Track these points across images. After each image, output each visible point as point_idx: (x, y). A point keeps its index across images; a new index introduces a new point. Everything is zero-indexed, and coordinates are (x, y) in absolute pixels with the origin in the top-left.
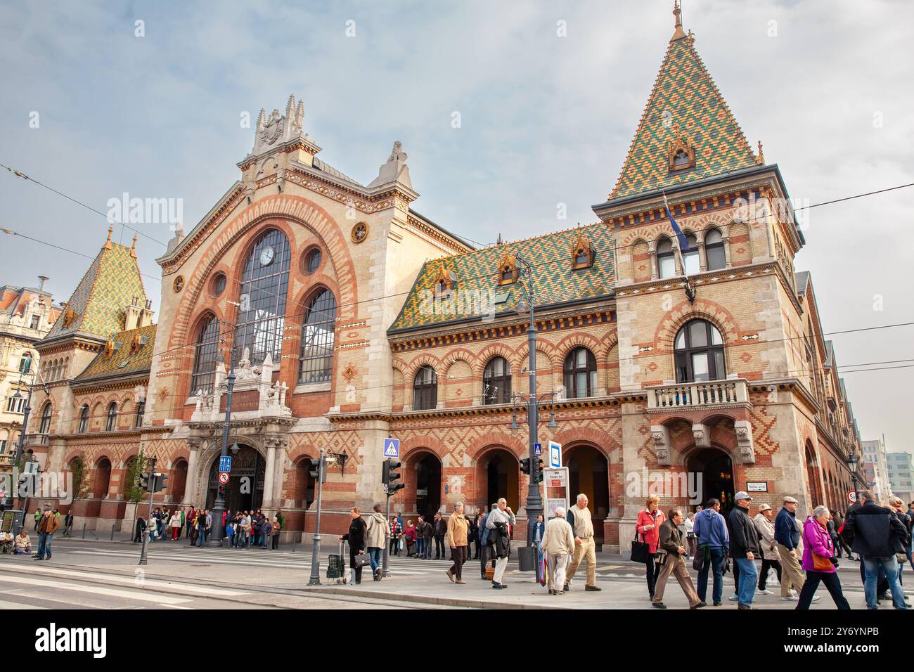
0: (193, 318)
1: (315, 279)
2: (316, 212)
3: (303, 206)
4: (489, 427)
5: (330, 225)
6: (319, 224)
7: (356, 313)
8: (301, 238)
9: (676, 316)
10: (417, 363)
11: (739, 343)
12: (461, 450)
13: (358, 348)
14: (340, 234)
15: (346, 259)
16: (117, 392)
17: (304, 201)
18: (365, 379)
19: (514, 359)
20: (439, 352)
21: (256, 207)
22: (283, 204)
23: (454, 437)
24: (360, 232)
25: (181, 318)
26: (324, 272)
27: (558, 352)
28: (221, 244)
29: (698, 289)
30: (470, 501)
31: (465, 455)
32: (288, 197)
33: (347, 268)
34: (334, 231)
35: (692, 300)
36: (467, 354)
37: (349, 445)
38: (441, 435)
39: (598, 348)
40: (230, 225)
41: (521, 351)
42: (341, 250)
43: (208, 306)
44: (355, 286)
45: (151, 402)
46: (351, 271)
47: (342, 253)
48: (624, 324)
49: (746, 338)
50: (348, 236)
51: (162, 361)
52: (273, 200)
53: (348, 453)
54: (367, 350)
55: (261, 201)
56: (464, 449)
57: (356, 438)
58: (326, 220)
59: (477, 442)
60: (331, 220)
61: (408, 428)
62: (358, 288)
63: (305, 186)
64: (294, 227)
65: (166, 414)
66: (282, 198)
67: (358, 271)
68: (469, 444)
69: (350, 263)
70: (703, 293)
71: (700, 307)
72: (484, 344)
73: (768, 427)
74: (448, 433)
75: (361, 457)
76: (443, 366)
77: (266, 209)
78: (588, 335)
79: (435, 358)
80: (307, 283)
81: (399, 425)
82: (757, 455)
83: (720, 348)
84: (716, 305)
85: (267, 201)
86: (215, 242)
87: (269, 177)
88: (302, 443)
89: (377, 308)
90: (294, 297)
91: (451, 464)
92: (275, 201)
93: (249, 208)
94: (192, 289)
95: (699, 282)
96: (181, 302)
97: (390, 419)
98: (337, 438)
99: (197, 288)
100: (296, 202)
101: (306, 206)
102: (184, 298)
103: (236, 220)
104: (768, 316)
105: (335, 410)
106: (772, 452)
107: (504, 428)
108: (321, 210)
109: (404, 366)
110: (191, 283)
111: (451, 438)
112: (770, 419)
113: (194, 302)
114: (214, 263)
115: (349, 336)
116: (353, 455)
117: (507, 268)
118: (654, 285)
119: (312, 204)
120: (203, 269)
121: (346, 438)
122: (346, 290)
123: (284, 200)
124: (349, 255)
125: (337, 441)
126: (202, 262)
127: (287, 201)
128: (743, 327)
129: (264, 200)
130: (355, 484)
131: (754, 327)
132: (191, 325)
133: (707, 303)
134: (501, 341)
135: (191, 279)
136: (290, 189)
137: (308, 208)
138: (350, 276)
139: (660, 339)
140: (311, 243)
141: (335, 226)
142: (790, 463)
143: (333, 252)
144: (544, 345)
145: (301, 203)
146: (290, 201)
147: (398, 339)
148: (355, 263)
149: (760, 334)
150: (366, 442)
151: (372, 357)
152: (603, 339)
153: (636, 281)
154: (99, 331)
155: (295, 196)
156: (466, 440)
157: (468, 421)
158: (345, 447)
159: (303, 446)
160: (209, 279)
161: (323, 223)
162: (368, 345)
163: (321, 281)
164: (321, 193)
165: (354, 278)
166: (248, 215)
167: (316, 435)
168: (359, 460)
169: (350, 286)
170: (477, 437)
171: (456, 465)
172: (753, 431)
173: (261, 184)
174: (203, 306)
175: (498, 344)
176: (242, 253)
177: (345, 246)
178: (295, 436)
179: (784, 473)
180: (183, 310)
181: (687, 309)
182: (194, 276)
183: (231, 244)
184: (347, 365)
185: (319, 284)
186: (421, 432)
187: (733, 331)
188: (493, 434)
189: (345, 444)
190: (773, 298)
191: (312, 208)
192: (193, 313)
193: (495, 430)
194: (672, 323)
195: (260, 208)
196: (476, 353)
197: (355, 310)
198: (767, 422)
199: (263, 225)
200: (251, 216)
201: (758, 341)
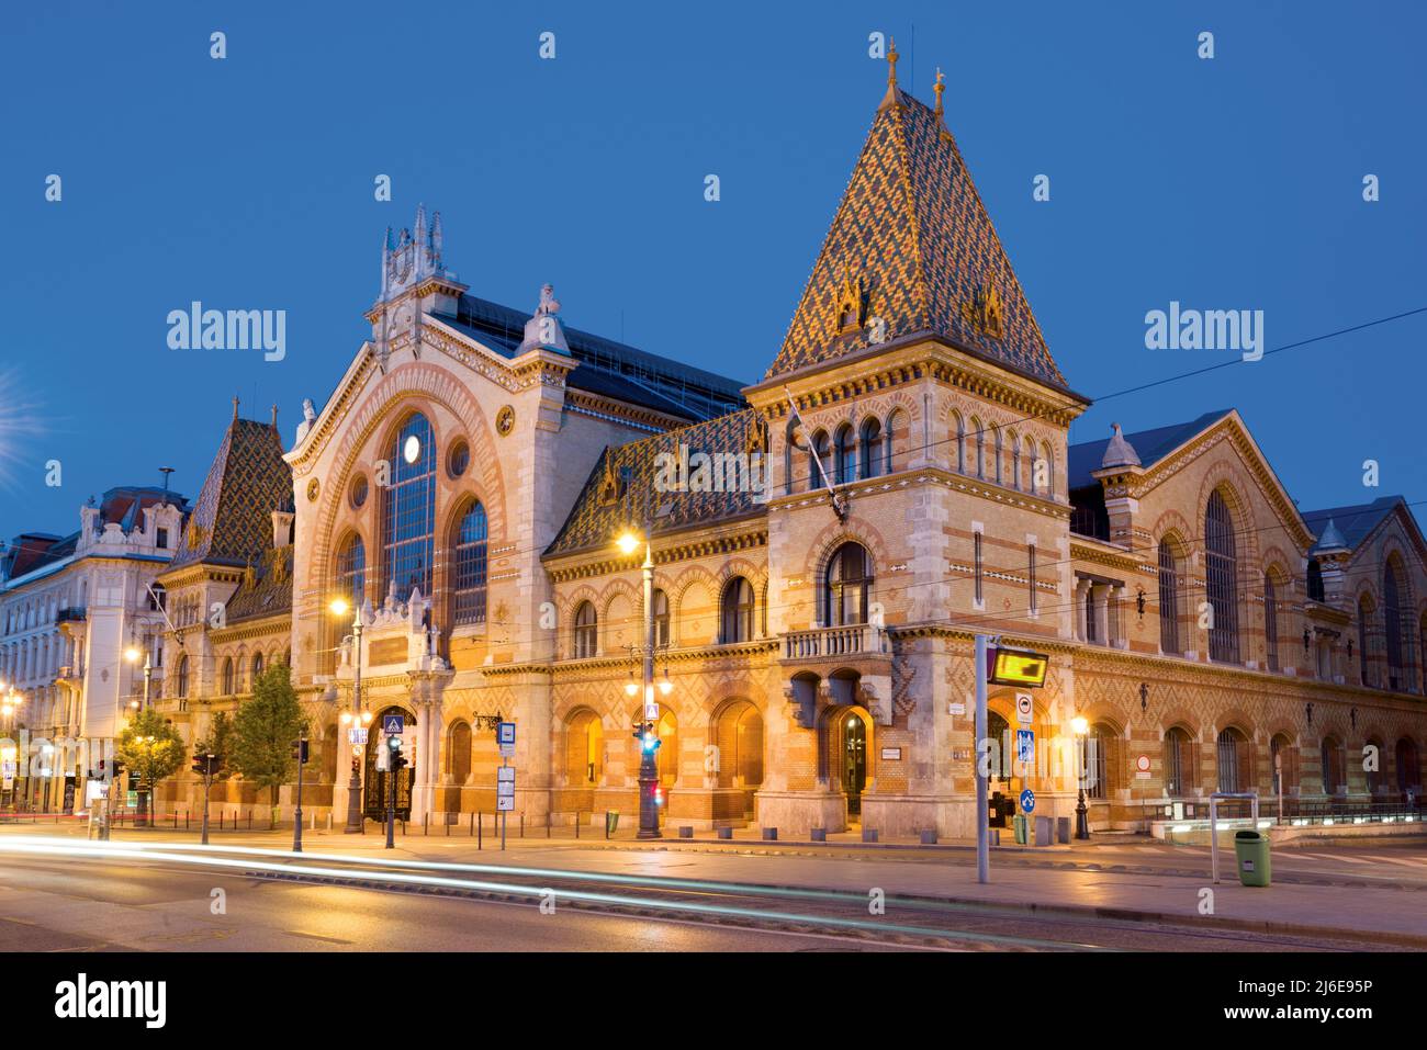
0: (334, 540)
1: (463, 486)
2: (458, 389)
3: (443, 380)
5: (474, 409)
6: (462, 407)
7: (505, 533)
8: (445, 428)
9: (827, 539)
10: (577, 597)
11: (888, 574)
12: (621, 709)
13: (510, 579)
14: (485, 422)
15: (492, 460)
16: (262, 638)
17: (444, 372)
19: (672, 595)
20: (598, 584)
21: (392, 379)
22: (421, 376)
23: (614, 692)
24: (506, 420)
25: (320, 538)
26: (472, 476)
27: (716, 584)
28: (357, 433)
29: (852, 503)
30: (631, 771)
31: (625, 715)
32: (426, 367)
33: (493, 471)
34: (478, 419)
35: (843, 518)
36: (626, 587)
37: (504, 705)
38: (601, 690)
40: (364, 407)
41: (682, 583)
42: (486, 445)
43: (350, 521)
44: (503, 497)
45: (296, 652)
46: (499, 474)
47: (488, 449)
48: (776, 550)
49: (894, 568)
50: (493, 426)
51: (304, 597)
52: (409, 371)
53: (502, 714)
54: (519, 582)
55: (396, 371)
56: (624, 707)
57: (510, 696)
58: (469, 401)
60: (474, 402)
61: (568, 681)
62: (507, 499)
63: (445, 351)
64: (438, 409)
65: (314, 669)
66: (419, 368)
67: (506, 476)
68: (628, 701)
69: (497, 463)
70: (856, 508)
71: (851, 528)
73: (908, 680)
74: (607, 687)
76: (602, 602)
77: (403, 382)
78: (747, 562)
79: (594, 591)
80: (455, 490)
81: (559, 678)
82: (894, 716)
84: (868, 524)
85: (403, 373)
86: (349, 431)
87: (402, 336)
88: (457, 703)
90: (442, 509)
91: (611, 726)
92: (412, 373)
93: (384, 381)
94: (329, 498)
95: (852, 494)
96: (318, 516)
97: (548, 671)
99: (335, 496)
100: (435, 373)
101: (447, 380)
102: (321, 511)
103: (370, 399)
104: (918, 541)
105: (489, 661)
106: (908, 713)
108: (462, 386)
109: (563, 602)
110: (327, 490)
111: (612, 695)
112: (911, 671)
113: (333, 516)
114: (351, 461)
115: (499, 564)
116: (507, 717)
118: (806, 498)
119: (453, 378)
120: (339, 470)
122: (494, 502)
123: (422, 372)
124: (495, 454)
125: (491, 700)
126: (336, 459)
127: (425, 373)
128: (892, 555)
129: (398, 370)
131: (904, 555)
132: (332, 548)
133: (860, 522)
135: (327, 482)
137: (449, 383)
138: (497, 483)
139: (809, 569)
140: (457, 434)
141: (479, 411)
142: (925, 725)
143: (480, 447)
144: (703, 574)
145: (440, 376)
146: (429, 372)
148: (502, 464)
149: (909, 563)
151: (523, 592)
152: (762, 567)
153: (789, 492)
154: (236, 553)
155: (433, 365)
158: (498, 708)
159: (458, 707)
160: (347, 483)
161: (466, 406)
162: (519, 576)
163: (469, 490)
164: (464, 361)
165: (502, 486)
166: (383, 392)
167: (471, 693)
169: (497, 496)
171: (616, 728)
172: (893, 686)
173: (395, 346)
174: (344, 521)
175: (657, 574)
176: (382, 447)
177: (491, 439)
179: (917, 737)
180: (322, 528)
181: (838, 530)
182: (329, 479)
183: (368, 433)
184: (498, 603)
185: (466, 493)
186: (582, 687)
187: (883, 559)
190: (924, 516)
191: (453, 384)
192: (334, 532)
194: (823, 549)
195: (396, 382)
197: (504, 529)
198: (907, 676)
199: (402, 405)
200: (387, 394)
201: (906, 573)
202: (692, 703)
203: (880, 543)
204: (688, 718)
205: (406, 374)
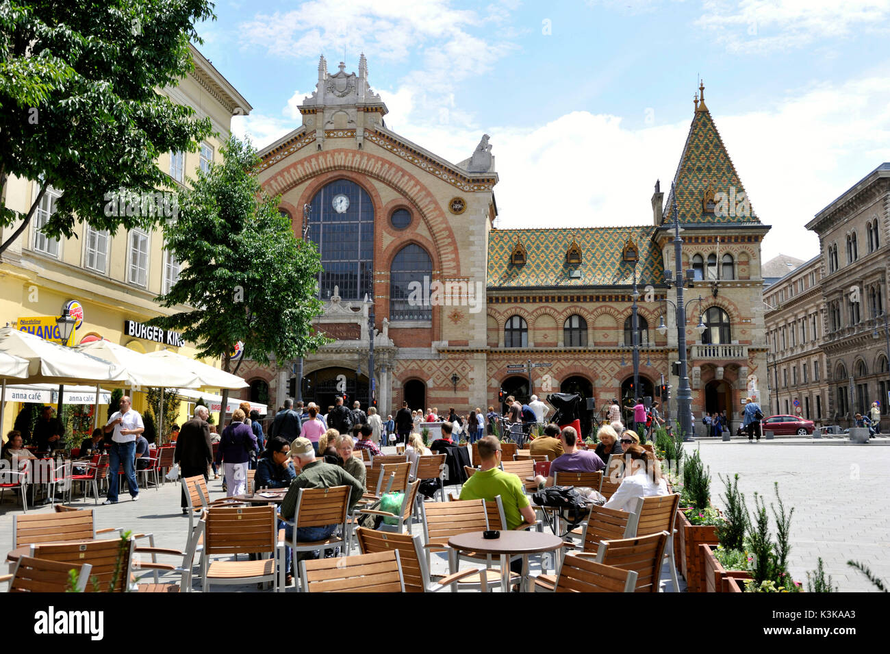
1: (407, 235)
2: (407, 177)
4: (572, 361)
5: (424, 192)
6: (411, 189)
7: (459, 271)
8: (386, 197)
9: (705, 303)
10: (510, 313)
11: (741, 323)
14: (436, 203)
15: (444, 226)
17: (391, 164)
18: (471, 322)
19: (589, 319)
20: (530, 307)
21: (329, 156)
22: (365, 161)
24: (458, 206)
26: (416, 231)
27: (622, 316)
29: (719, 290)
31: (553, 379)
32: (370, 157)
33: (446, 233)
34: (429, 199)
35: (715, 295)
36: (552, 311)
37: (460, 370)
39: (650, 316)
40: (294, 166)
41: (595, 313)
42: (438, 216)
44: (456, 249)
46: (451, 235)
47: (439, 219)
49: (744, 321)
50: (445, 206)
52: (350, 155)
53: (458, 376)
55: (335, 151)
57: (466, 366)
58: (418, 187)
59: (562, 371)
60: (423, 188)
61: (504, 359)
62: (459, 251)
63: (390, 151)
64: (378, 185)
66: (362, 155)
67: (458, 238)
68: (556, 372)
69: (448, 229)
70: (722, 292)
71: (719, 300)
72: (567, 305)
73: (754, 370)
75: (472, 379)
76: (533, 317)
77: (340, 160)
78: (644, 308)
79: (526, 311)
80: (399, 237)
81: (496, 357)
83: (728, 325)
84: (729, 300)
85: (342, 154)
87: (342, 130)
88: (410, 368)
89: (480, 270)
90: (384, 247)
92: (354, 156)
93: (319, 154)
95: (719, 285)
97: (489, 353)
98: (447, 364)
100: (380, 162)
101: (394, 169)
103: (301, 163)
104: (757, 311)
105: (444, 344)
107: (583, 363)
108: (411, 177)
109: (498, 314)
111: (542, 367)
112: (755, 366)
116: (464, 377)
117: (574, 251)
119: (400, 169)
121: (456, 365)
122: (447, 251)
123: (366, 158)
124: (447, 222)
125: (447, 367)
127: (369, 160)
128: (743, 315)
129: (339, 151)
130: (467, 399)
131: (749, 316)
133: (724, 299)
134: (580, 304)
136: (370, 148)
137: (396, 172)
138: (450, 240)
139: (694, 316)
140: (400, 203)
141: (429, 194)
142: (763, 389)
143: (430, 216)
144: (612, 310)
145: (387, 165)
146: (373, 160)
147: (494, 294)
148: (454, 230)
149: (752, 319)
150: (476, 368)
152: (654, 311)
155: (378, 157)
156: (554, 369)
157: (555, 356)
158: (455, 372)
159: (411, 370)
161: (416, 189)
163: (414, 238)
164: (412, 162)
165: (454, 243)
166: (317, 161)
167: (425, 362)
168: (470, 381)
169: (451, 248)
170: (562, 367)
173: (332, 135)
175: (578, 307)
177: (442, 214)
178: (401, 362)
181: (711, 301)
184: (453, 310)
185: (411, 240)
187: (738, 316)
188: (575, 366)
189: (455, 369)
191: (400, 173)
193: (577, 363)
194: (701, 307)
195: (333, 158)
196: (560, 311)
197: (458, 267)
198: (753, 368)
199: (336, 174)
200: (323, 163)
201: (750, 323)
202: (606, 375)
203: (736, 309)
204: (604, 382)
205: (346, 156)
